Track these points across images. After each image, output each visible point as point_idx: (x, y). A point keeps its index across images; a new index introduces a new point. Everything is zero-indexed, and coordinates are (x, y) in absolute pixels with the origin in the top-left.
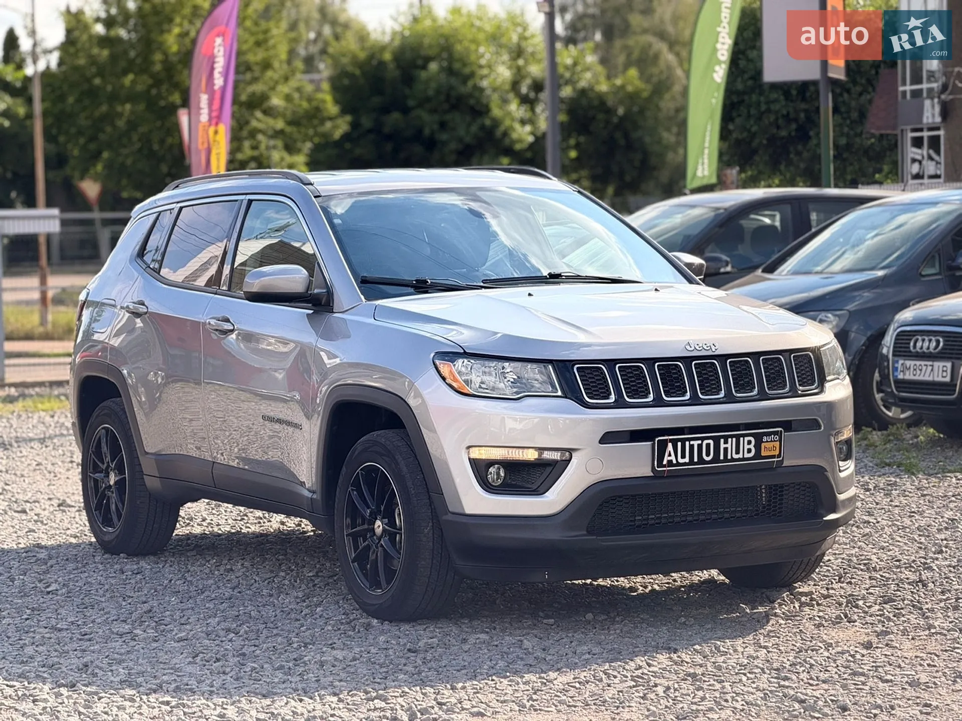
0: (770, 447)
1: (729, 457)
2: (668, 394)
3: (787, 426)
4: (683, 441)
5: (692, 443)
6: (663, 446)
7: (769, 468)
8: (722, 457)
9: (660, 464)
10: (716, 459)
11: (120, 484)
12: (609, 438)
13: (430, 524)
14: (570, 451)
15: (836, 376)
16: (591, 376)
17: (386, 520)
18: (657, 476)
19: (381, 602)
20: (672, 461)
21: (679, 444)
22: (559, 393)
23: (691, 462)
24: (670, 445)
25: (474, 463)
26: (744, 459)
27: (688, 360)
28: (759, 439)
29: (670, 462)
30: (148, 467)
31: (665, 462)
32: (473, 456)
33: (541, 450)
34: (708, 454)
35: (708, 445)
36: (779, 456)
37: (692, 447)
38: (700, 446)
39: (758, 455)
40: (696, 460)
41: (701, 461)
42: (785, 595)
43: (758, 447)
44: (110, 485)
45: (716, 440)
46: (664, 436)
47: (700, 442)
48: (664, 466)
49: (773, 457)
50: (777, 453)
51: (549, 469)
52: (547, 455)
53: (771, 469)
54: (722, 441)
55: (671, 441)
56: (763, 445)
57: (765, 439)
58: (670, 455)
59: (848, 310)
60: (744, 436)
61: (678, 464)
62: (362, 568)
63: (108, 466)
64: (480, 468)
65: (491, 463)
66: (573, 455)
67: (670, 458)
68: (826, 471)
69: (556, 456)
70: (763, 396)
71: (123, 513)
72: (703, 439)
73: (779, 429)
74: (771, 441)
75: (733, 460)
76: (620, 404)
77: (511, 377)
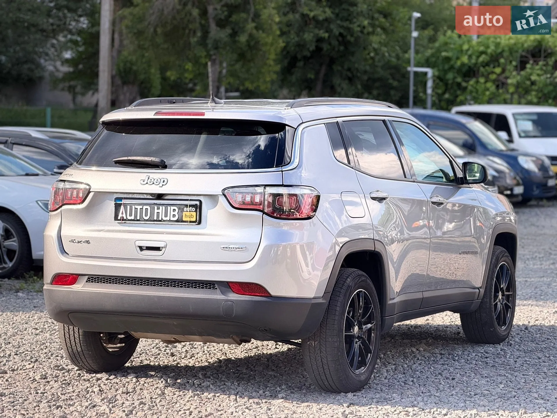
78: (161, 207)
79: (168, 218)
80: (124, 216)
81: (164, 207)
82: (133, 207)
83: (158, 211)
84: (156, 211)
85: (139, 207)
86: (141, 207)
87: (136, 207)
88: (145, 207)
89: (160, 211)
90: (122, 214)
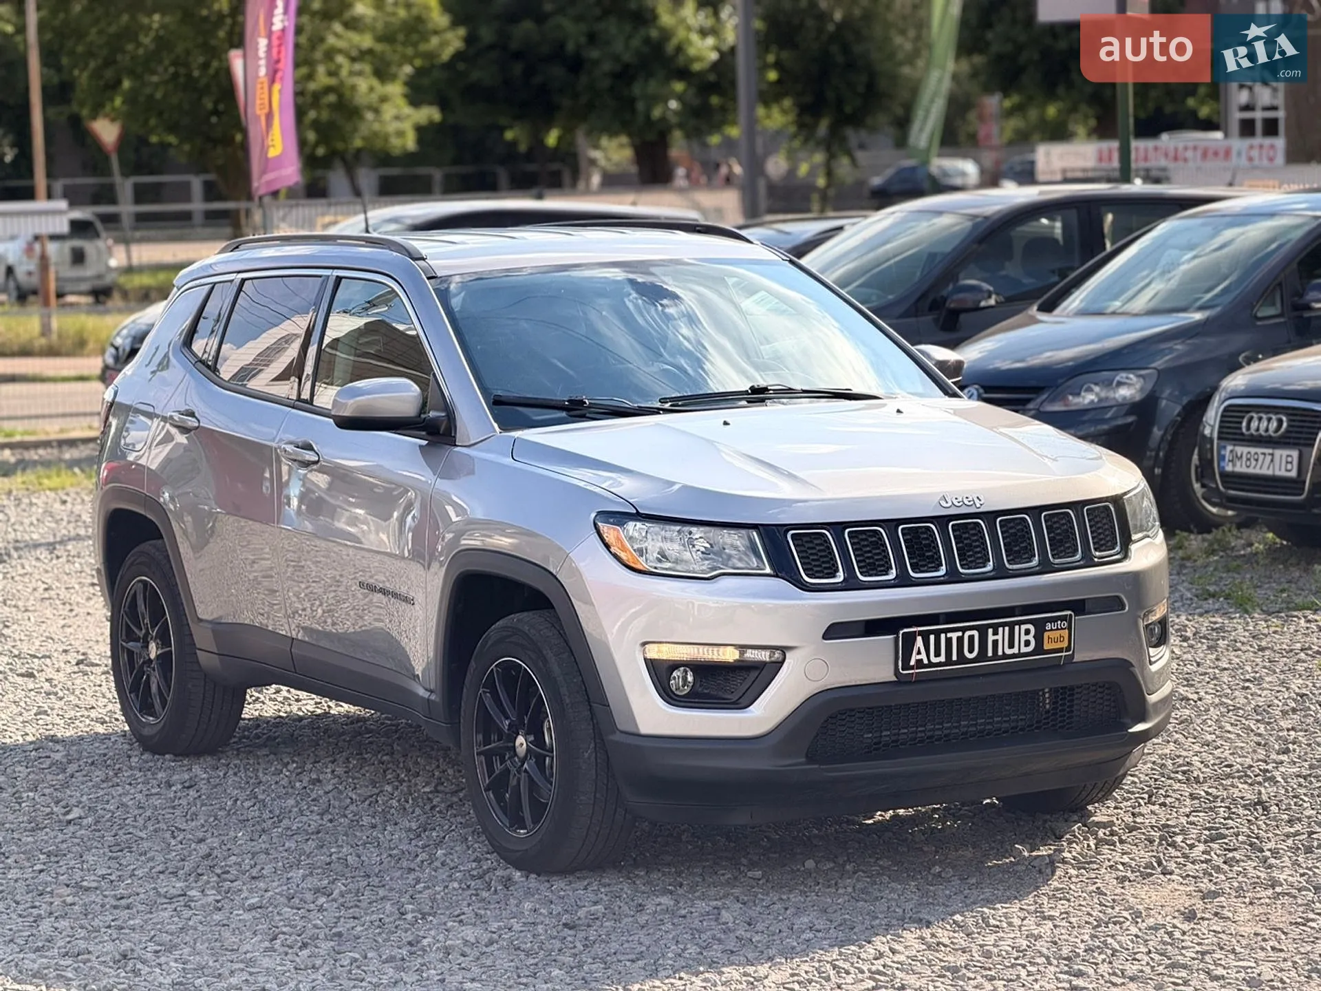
0: (1055, 638)
1: (1000, 653)
2: (915, 568)
3: (1079, 607)
4: (937, 634)
5: (949, 635)
6: (909, 641)
7: (1054, 665)
8: (990, 654)
9: (906, 666)
10: (982, 655)
11: (164, 659)
12: (835, 631)
13: (592, 745)
14: (784, 650)
15: (1145, 533)
16: (811, 545)
17: (531, 738)
18: (901, 681)
19: (524, 848)
20: (922, 660)
21: (932, 637)
22: (768, 570)
23: (949, 661)
24: (919, 639)
25: (652, 665)
26: (1020, 655)
27: (942, 521)
28: (1040, 627)
29: (919, 662)
30: (203, 638)
31: (912, 663)
32: (650, 655)
33: (742, 648)
34: (971, 650)
35: (971, 638)
36: (1068, 649)
37: (949, 641)
38: (960, 640)
39: (1039, 649)
40: (954, 658)
41: (962, 659)
42: (1075, 827)
43: (1039, 638)
44: (150, 659)
45: (983, 631)
46: (910, 627)
47: (960, 634)
48: (912, 668)
49: (1060, 650)
50: (1065, 644)
51: (754, 674)
52: (751, 655)
53: (1059, 666)
54: (990, 631)
55: (921, 633)
56: (1046, 635)
57: (1049, 626)
58: (919, 652)
59: (1155, 368)
60: (1020, 623)
61: (931, 665)
62: (500, 798)
63: (147, 633)
64: (660, 672)
65: (675, 665)
66: (787, 655)
67: (919, 657)
68: (1132, 666)
69: (764, 656)
70: (1046, 568)
71: (169, 699)
72: (964, 630)
73: (1069, 612)
74: (1058, 629)
75: (1005, 656)
76: (851, 584)
77: (702, 545)
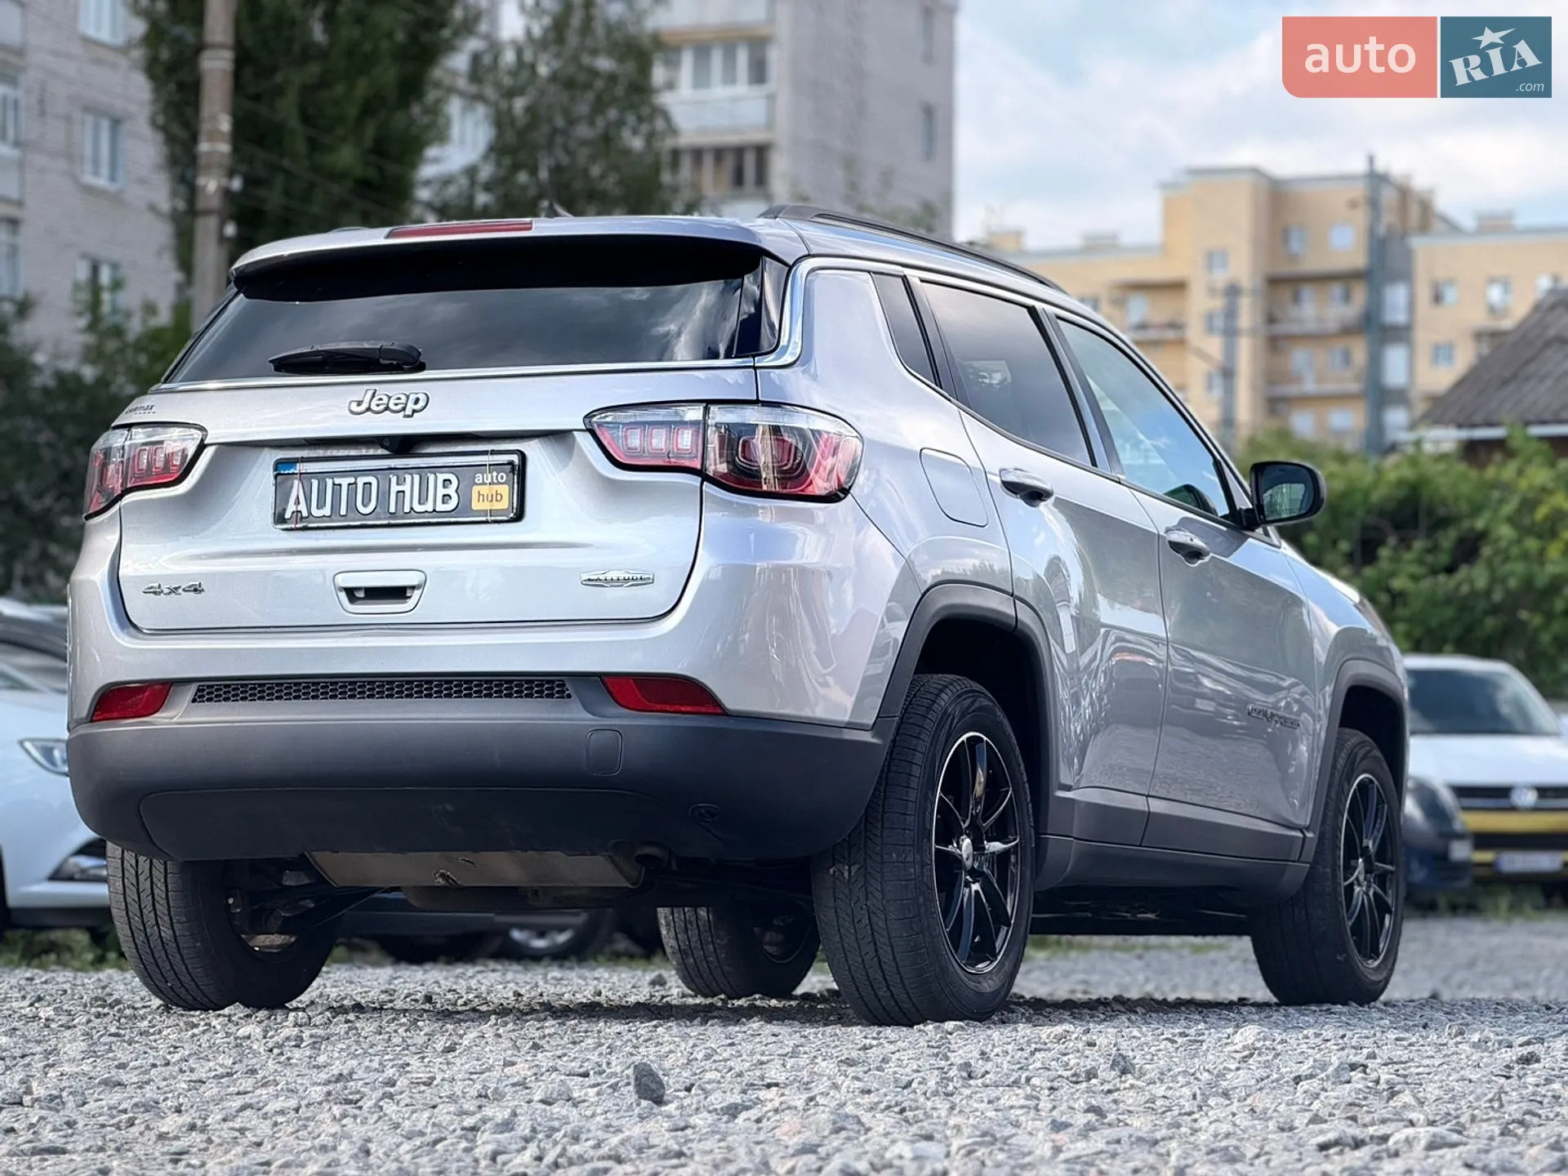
78: (408, 478)
79: (429, 507)
80: (303, 507)
81: (417, 478)
82: (329, 482)
83: (400, 488)
84: (394, 488)
85: (345, 482)
86: (352, 480)
87: (337, 481)
88: (361, 481)
89: (406, 488)
90: (298, 502)
